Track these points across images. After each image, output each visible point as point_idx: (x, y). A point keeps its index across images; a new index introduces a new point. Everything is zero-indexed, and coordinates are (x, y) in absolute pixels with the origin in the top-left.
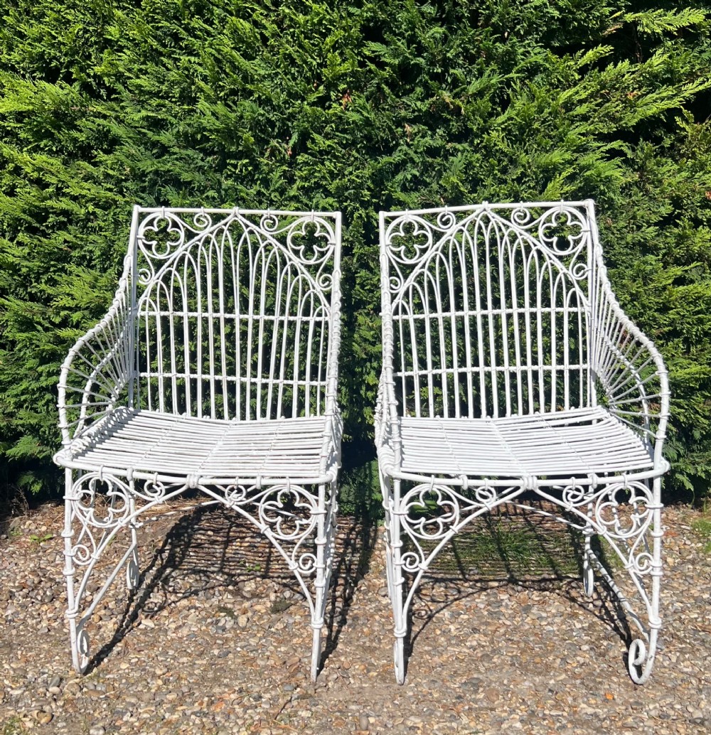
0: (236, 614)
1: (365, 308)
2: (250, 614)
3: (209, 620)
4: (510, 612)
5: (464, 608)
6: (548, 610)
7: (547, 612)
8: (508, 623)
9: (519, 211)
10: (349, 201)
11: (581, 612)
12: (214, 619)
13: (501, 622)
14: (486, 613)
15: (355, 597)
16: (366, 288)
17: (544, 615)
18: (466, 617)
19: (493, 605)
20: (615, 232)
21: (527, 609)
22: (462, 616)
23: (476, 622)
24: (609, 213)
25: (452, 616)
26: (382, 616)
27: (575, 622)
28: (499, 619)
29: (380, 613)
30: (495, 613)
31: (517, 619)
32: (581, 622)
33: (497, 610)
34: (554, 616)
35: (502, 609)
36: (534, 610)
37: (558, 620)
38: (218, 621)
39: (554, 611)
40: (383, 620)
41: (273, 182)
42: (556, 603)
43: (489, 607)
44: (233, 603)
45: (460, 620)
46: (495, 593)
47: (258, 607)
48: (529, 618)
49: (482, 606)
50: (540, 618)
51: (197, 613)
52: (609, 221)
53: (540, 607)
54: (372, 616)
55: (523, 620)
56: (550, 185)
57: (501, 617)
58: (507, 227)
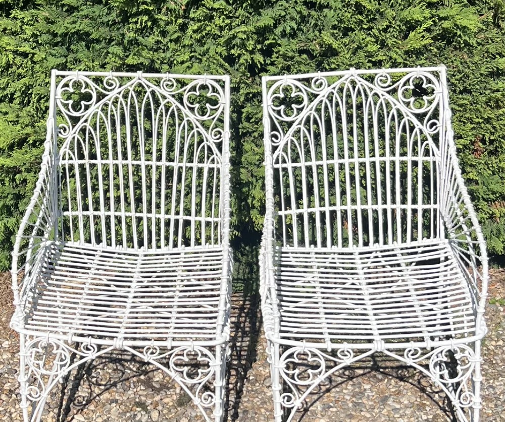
0: (149, 408)
1: (250, 135)
2: (160, 408)
3: (128, 414)
4: (371, 403)
5: (333, 399)
6: (402, 401)
7: (400, 403)
8: (368, 415)
9: (382, 76)
10: (236, 48)
11: (428, 403)
12: (132, 413)
13: (362, 413)
14: (350, 405)
15: (244, 389)
16: (251, 121)
17: (398, 406)
18: (334, 410)
19: (358, 397)
20: (470, 65)
21: (384, 400)
22: (331, 409)
23: (342, 415)
24: (465, 50)
25: (324, 409)
26: (267, 410)
27: (422, 413)
28: (361, 411)
29: (265, 406)
30: (358, 404)
31: (376, 411)
32: (426, 414)
33: (360, 401)
34: (406, 407)
35: (365, 401)
36: (390, 402)
37: (408, 412)
38: (135, 415)
39: (406, 402)
40: (268, 413)
41: (170, 34)
42: (409, 394)
43: (354, 399)
44: (146, 396)
45: (329, 413)
46: (360, 383)
47: (166, 400)
48: (385, 410)
49: (348, 398)
50: (395, 410)
51: (118, 407)
52: (466, 56)
53: (395, 397)
54: (259, 408)
55: (380, 412)
56: (412, 34)
57: (363, 409)
58: (371, 89)
